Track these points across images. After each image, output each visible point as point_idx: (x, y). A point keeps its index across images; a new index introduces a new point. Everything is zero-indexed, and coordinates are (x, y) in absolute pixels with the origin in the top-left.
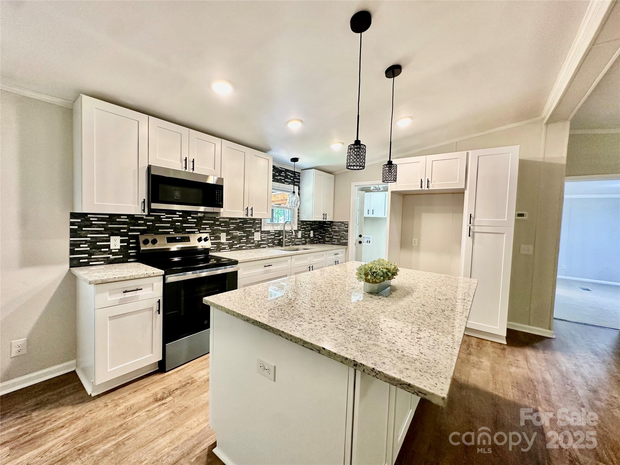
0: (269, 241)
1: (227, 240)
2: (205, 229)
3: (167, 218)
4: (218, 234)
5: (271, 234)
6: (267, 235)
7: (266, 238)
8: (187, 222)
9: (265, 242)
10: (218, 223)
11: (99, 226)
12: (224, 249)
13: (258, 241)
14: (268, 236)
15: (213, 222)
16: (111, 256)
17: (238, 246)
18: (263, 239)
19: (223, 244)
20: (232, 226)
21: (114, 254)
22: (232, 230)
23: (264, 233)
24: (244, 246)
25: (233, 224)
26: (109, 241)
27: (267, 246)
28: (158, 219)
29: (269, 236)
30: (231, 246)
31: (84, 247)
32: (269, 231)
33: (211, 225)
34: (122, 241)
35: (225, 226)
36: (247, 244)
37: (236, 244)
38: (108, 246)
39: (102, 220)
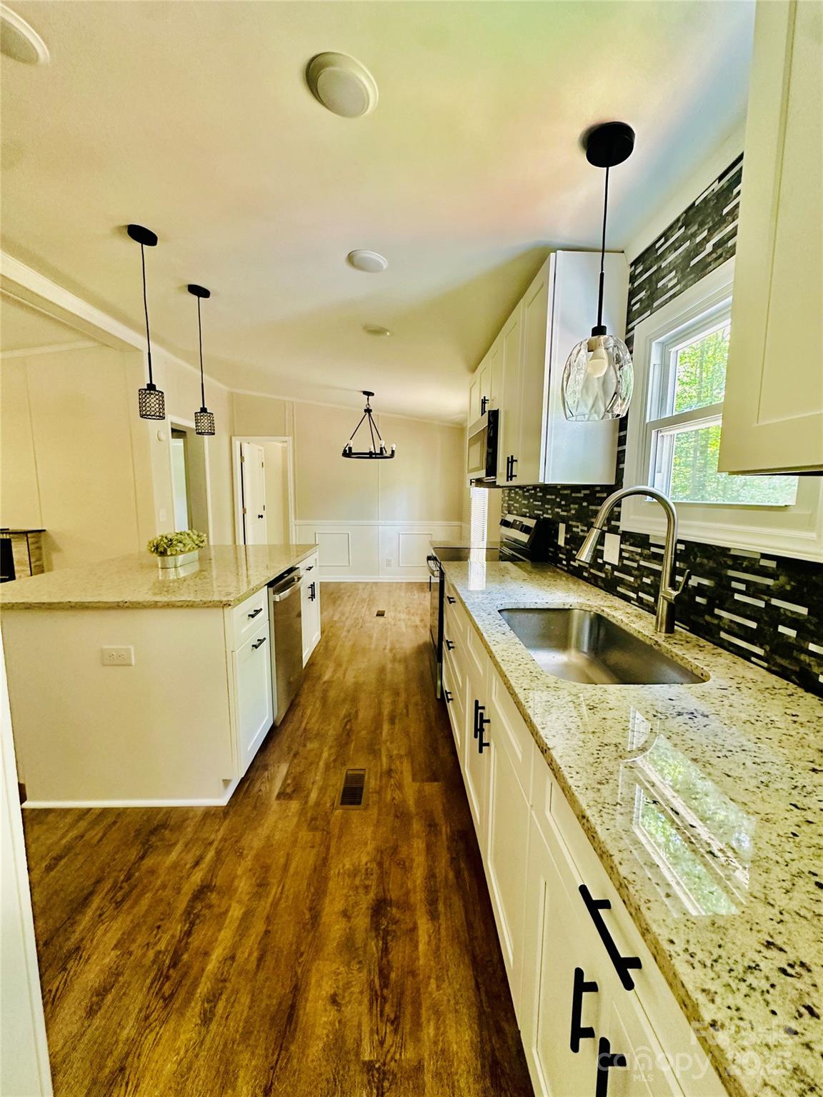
0: (645, 580)
1: (566, 541)
4: (558, 526)
5: (653, 549)
6: (639, 550)
7: (635, 565)
9: (632, 579)
10: (559, 499)
12: (560, 562)
13: (614, 568)
14: (641, 555)
15: (554, 497)
18: (626, 562)
19: (560, 549)
20: (573, 509)
22: (573, 517)
23: (632, 541)
25: (574, 501)
27: (634, 596)
29: (647, 558)
30: (569, 561)
32: (648, 536)
33: (552, 504)
35: (565, 507)
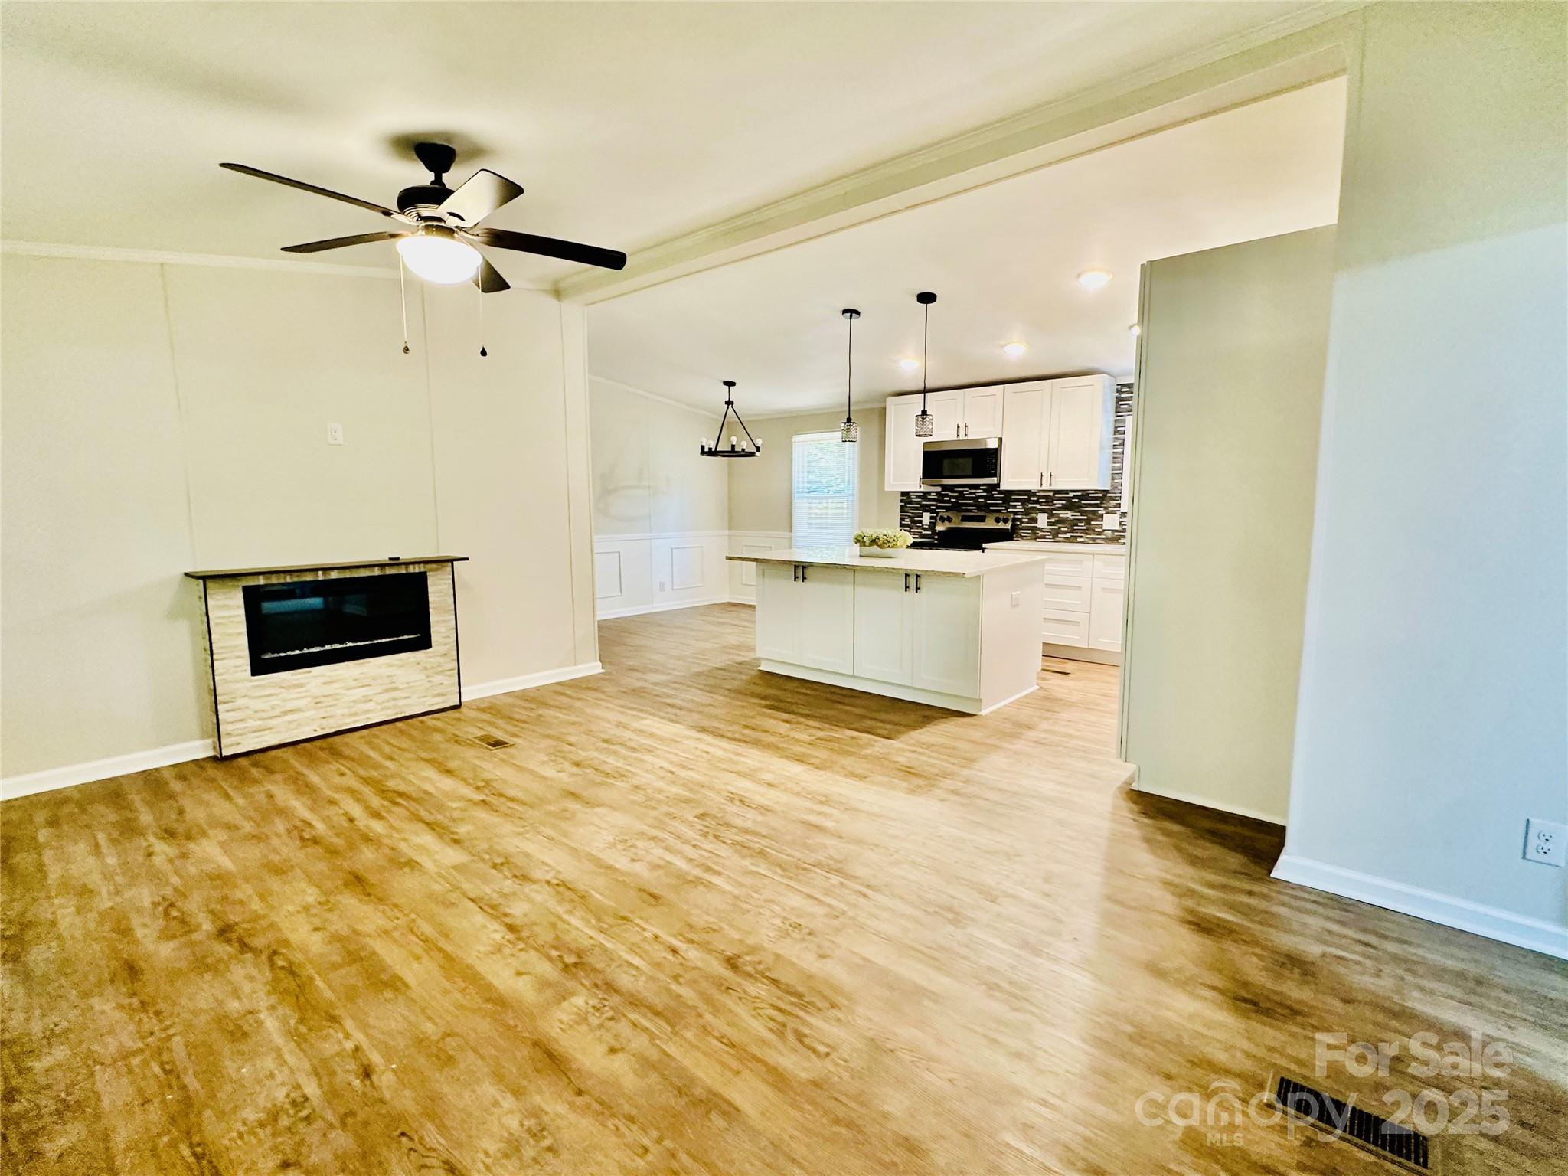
1: (1050, 524)
2: (1015, 507)
3: (970, 493)
4: (1034, 515)
8: (992, 498)
10: (1035, 499)
11: (917, 503)
12: (1044, 537)
13: (1114, 531)
15: (1026, 497)
16: (924, 532)
17: (1068, 535)
19: (1040, 529)
20: (1058, 504)
21: (925, 529)
22: (1059, 509)
24: (1081, 537)
25: (1060, 499)
26: (922, 517)
28: (962, 496)
30: (1055, 535)
31: (907, 521)
33: (1024, 502)
34: (931, 518)
35: (1047, 503)
36: (1086, 534)
37: (1065, 533)
38: (921, 522)
39: (918, 497)
